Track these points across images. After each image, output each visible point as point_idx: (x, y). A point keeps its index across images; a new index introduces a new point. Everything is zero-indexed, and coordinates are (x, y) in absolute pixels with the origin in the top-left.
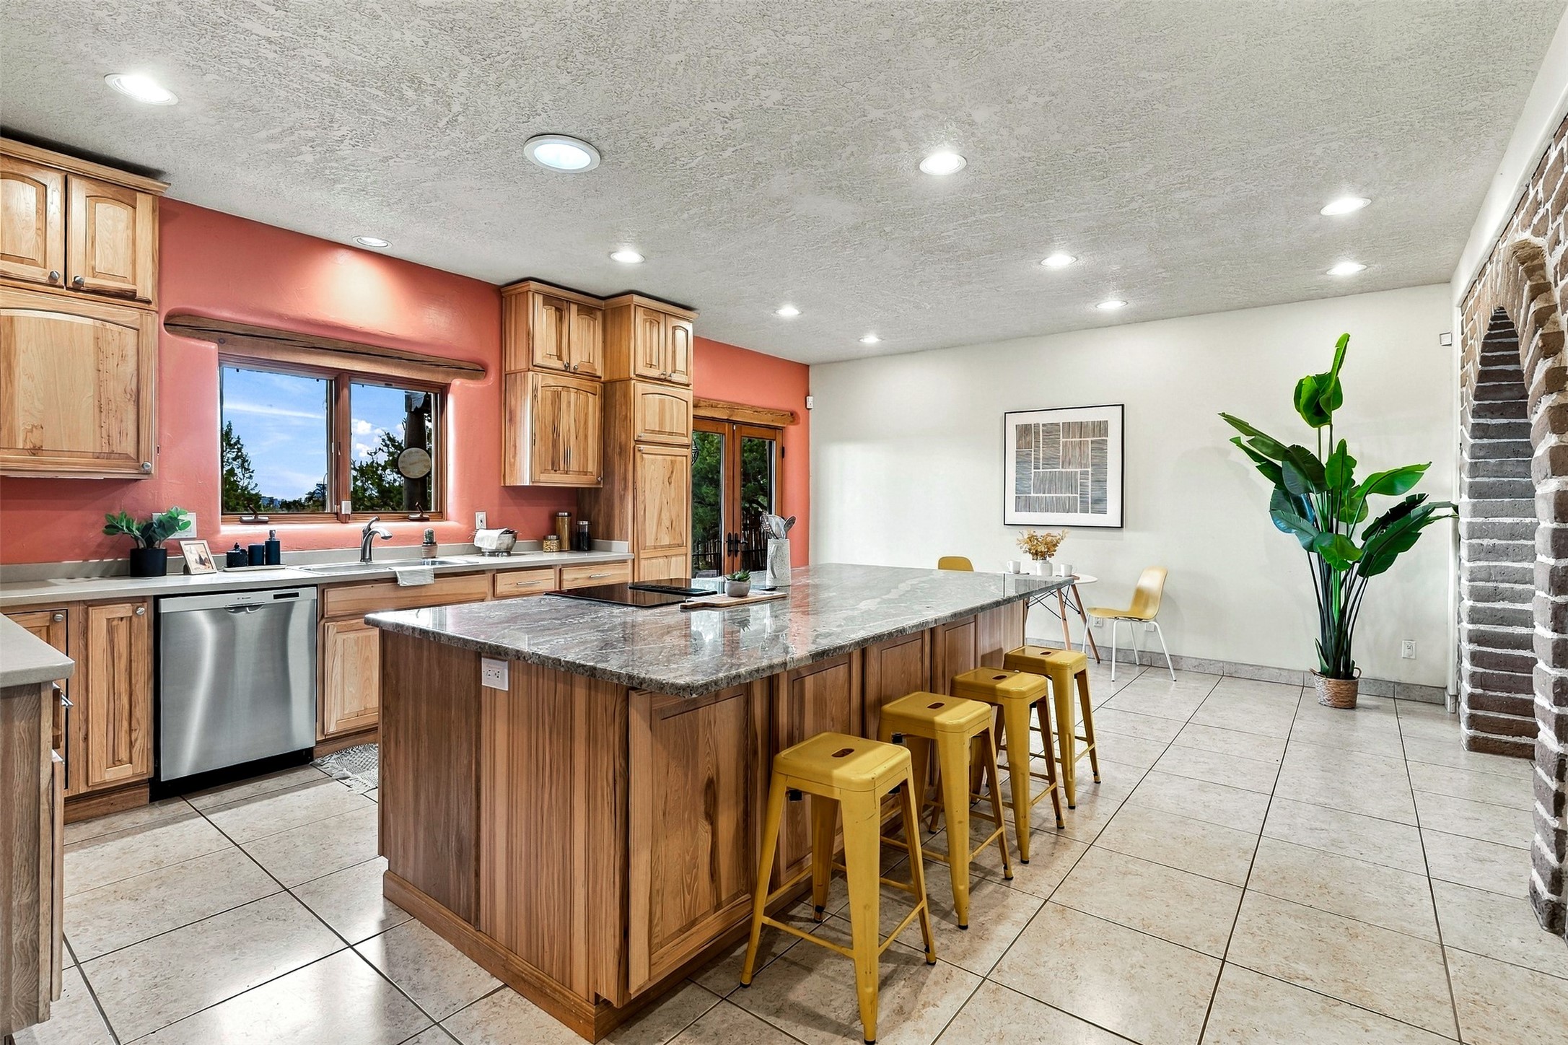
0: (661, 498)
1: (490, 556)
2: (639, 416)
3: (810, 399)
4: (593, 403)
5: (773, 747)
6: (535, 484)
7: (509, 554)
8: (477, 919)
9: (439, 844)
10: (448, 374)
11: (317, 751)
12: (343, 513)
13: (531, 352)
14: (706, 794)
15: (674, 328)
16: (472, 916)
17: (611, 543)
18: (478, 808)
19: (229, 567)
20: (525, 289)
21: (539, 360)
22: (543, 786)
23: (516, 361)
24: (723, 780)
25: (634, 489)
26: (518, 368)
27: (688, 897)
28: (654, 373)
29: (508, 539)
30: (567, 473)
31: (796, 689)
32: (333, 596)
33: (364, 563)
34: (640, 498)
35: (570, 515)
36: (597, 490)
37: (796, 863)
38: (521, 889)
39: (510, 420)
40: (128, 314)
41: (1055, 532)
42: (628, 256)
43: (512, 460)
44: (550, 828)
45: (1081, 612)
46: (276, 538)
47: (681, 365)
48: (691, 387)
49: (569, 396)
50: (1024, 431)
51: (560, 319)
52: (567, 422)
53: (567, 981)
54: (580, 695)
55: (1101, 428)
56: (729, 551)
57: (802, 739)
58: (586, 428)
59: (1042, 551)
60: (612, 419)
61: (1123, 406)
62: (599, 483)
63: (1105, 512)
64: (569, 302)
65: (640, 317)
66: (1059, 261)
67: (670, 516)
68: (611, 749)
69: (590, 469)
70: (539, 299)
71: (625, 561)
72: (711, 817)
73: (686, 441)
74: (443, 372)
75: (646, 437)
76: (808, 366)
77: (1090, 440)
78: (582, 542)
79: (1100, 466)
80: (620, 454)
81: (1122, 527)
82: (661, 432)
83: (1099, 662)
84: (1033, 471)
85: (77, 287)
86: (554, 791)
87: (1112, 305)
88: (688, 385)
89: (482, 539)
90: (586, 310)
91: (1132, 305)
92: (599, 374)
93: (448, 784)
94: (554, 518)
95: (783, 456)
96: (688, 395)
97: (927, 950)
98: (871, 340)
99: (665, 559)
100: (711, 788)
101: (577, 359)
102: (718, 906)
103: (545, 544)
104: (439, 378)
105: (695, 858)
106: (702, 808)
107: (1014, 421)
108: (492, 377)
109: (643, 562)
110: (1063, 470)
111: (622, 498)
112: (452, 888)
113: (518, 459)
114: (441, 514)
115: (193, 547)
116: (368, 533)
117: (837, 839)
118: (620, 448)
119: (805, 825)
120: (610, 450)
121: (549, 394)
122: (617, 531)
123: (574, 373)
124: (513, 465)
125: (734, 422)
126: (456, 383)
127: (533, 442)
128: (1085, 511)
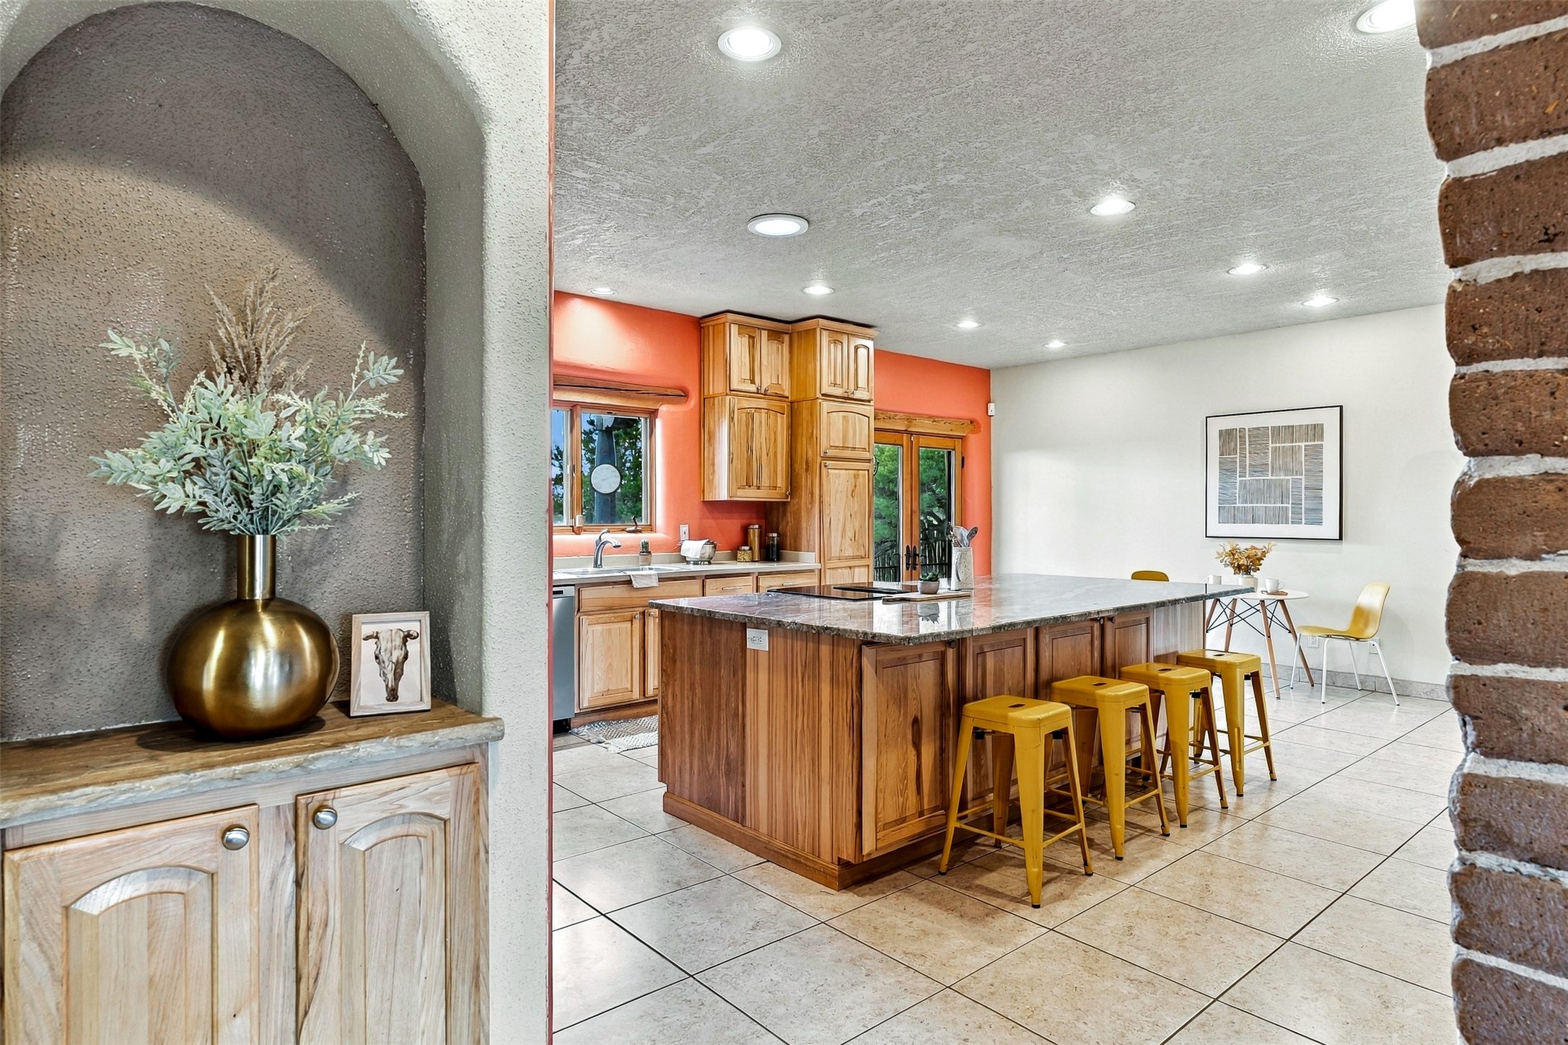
0: (845, 514)
1: (694, 564)
2: (824, 433)
3: (991, 406)
4: (782, 422)
5: (962, 700)
6: (732, 499)
7: (710, 563)
8: (744, 817)
9: (711, 767)
10: (657, 401)
11: (574, 722)
12: (577, 525)
13: (728, 378)
14: (913, 726)
15: (856, 348)
16: (740, 817)
17: (798, 555)
18: (744, 737)
20: (723, 321)
21: (734, 386)
22: (797, 716)
23: (716, 385)
24: (925, 720)
25: (821, 502)
26: (716, 392)
27: (901, 799)
28: (838, 391)
29: (709, 549)
30: (759, 488)
31: (980, 662)
32: (587, 594)
33: (596, 569)
34: (826, 511)
35: (760, 527)
36: (785, 504)
37: (980, 797)
38: (780, 792)
39: (709, 440)
41: (1260, 545)
42: (818, 290)
43: (711, 477)
44: (802, 746)
45: (1292, 631)
47: (862, 382)
48: (872, 403)
49: (761, 416)
50: (1226, 436)
51: (752, 346)
52: (760, 441)
53: (816, 852)
54: (825, 649)
55: (1316, 431)
56: (908, 564)
57: (984, 697)
58: (775, 446)
59: (1247, 565)
60: (799, 438)
61: (1341, 407)
62: (786, 497)
63: (1320, 523)
64: (760, 330)
65: (825, 338)
66: (1248, 268)
67: (854, 528)
68: (850, 687)
69: (779, 484)
70: (734, 329)
71: (812, 571)
72: (917, 745)
73: (867, 455)
74: (653, 400)
75: (831, 453)
76: (989, 370)
77: (1303, 444)
78: (771, 552)
79: (1316, 473)
80: (807, 470)
81: (1341, 538)
82: (844, 448)
83: (1313, 686)
84: (1238, 479)
86: (806, 718)
87: (1320, 301)
88: (869, 401)
89: (688, 550)
90: (775, 335)
91: (1344, 301)
92: (786, 394)
93: (719, 723)
94: (745, 530)
95: (963, 466)
96: (869, 410)
97: (1086, 864)
98: (1056, 345)
99: (849, 569)
100: (916, 722)
101: (767, 381)
102: (921, 814)
103: (739, 555)
104: (651, 406)
105: (905, 771)
106: (910, 737)
107: (1217, 426)
108: (693, 401)
109: (828, 571)
110: (1273, 478)
111: (809, 511)
112: (722, 799)
113: (716, 476)
114: (651, 528)
116: (601, 544)
117: (1013, 790)
118: (807, 463)
119: (987, 768)
120: (797, 466)
121: (744, 415)
122: (804, 543)
123: (765, 395)
124: (711, 482)
125: (911, 434)
126: (664, 409)
127: (731, 461)
128: (1297, 521)
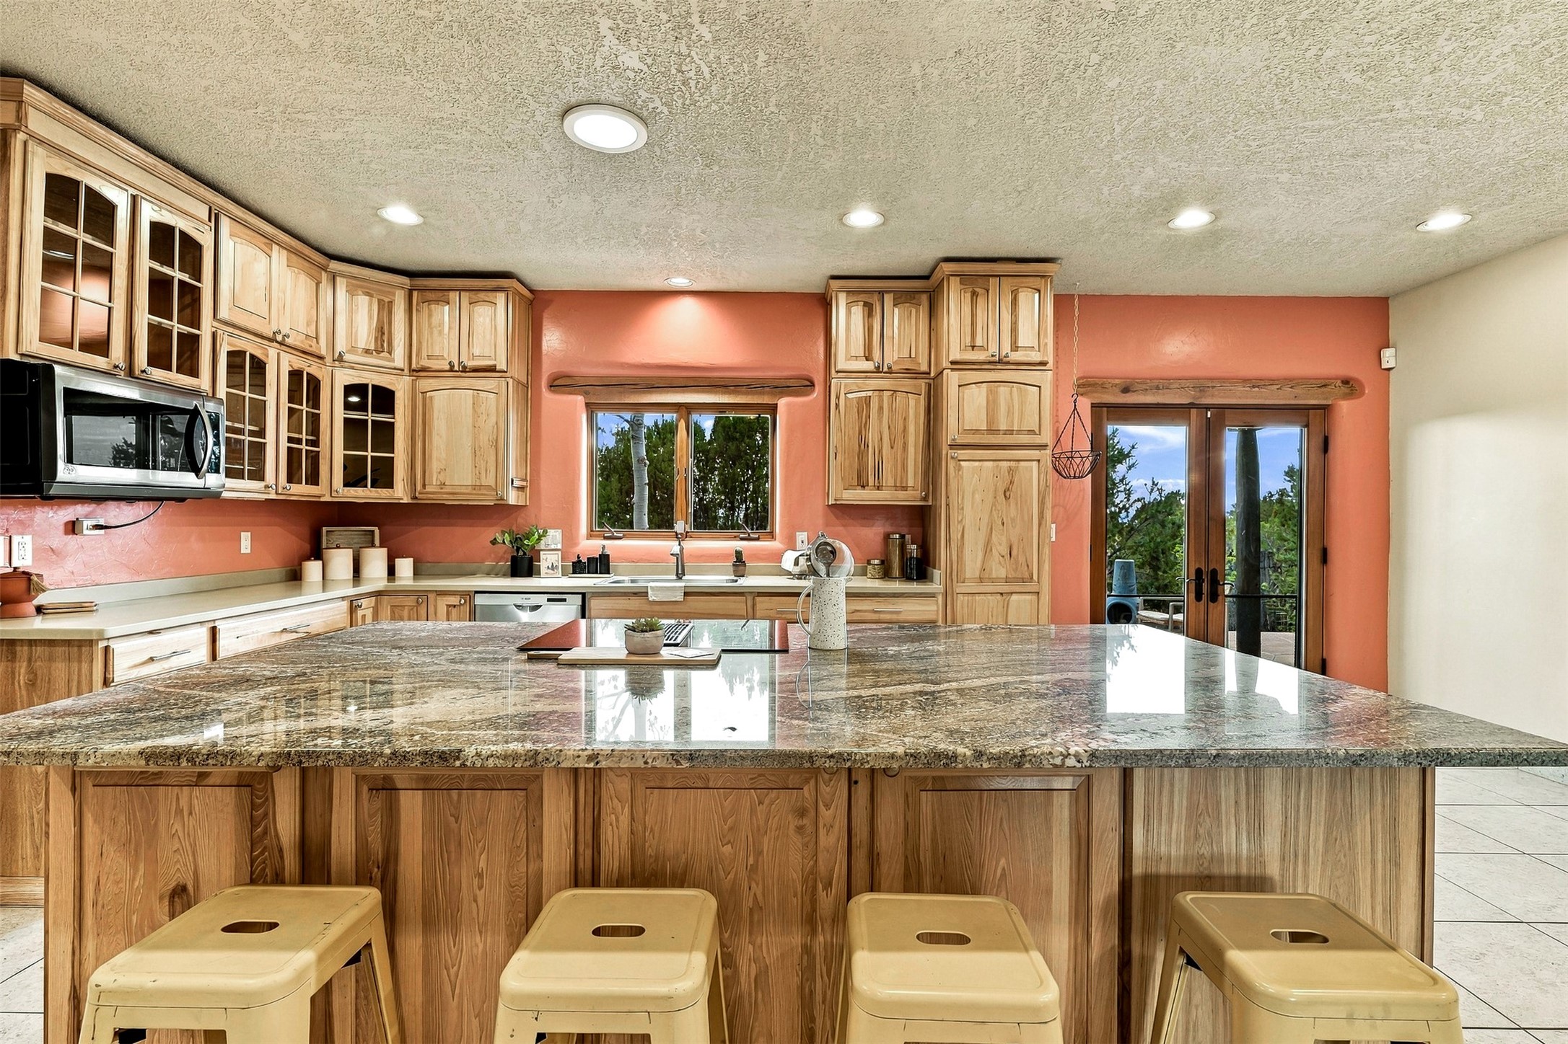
2: (953, 413)
3: (1390, 355)
4: (917, 405)
6: (838, 502)
10: (774, 394)
12: (678, 531)
13: (830, 356)
15: (1016, 292)
19: (573, 573)
21: (840, 367)
28: (979, 355)
30: (878, 488)
32: (596, 604)
34: (955, 517)
36: (924, 508)
40: (489, 383)
46: (607, 551)
47: (1028, 339)
48: (1048, 367)
49: (881, 400)
51: (869, 315)
52: (880, 430)
56: (1199, 593)
58: (905, 435)
62: (925, 499)
64: (882, 293)
65: (953, 290)
67: (1008, 540)
69: (910, 483)
70: (843, 297)
71: (932, 595)
73: (1037, 440)
74: (769, 393)
75: (965, 439)
76: (1384, 299)
78: (913, 570)
82: (990, 431)
85: (464, 369)
88: (1040, 364)
89: (787, 560)
90: (903, 298)
92: (924, 369)
95: (1326, 451)
96: (1043, 377)
99: (999, 597)
100: (181, 897)
101: (892, 356)
103: (868, 569)
104: (766, 400)
108: (816, 392)
114: (772, 535)
115: (548, 556)
118: (940, 455)
121: (854, 401)
123: (890, 373)
125: (1208, 406)
126: (783, 403)
127: (835, 457)
